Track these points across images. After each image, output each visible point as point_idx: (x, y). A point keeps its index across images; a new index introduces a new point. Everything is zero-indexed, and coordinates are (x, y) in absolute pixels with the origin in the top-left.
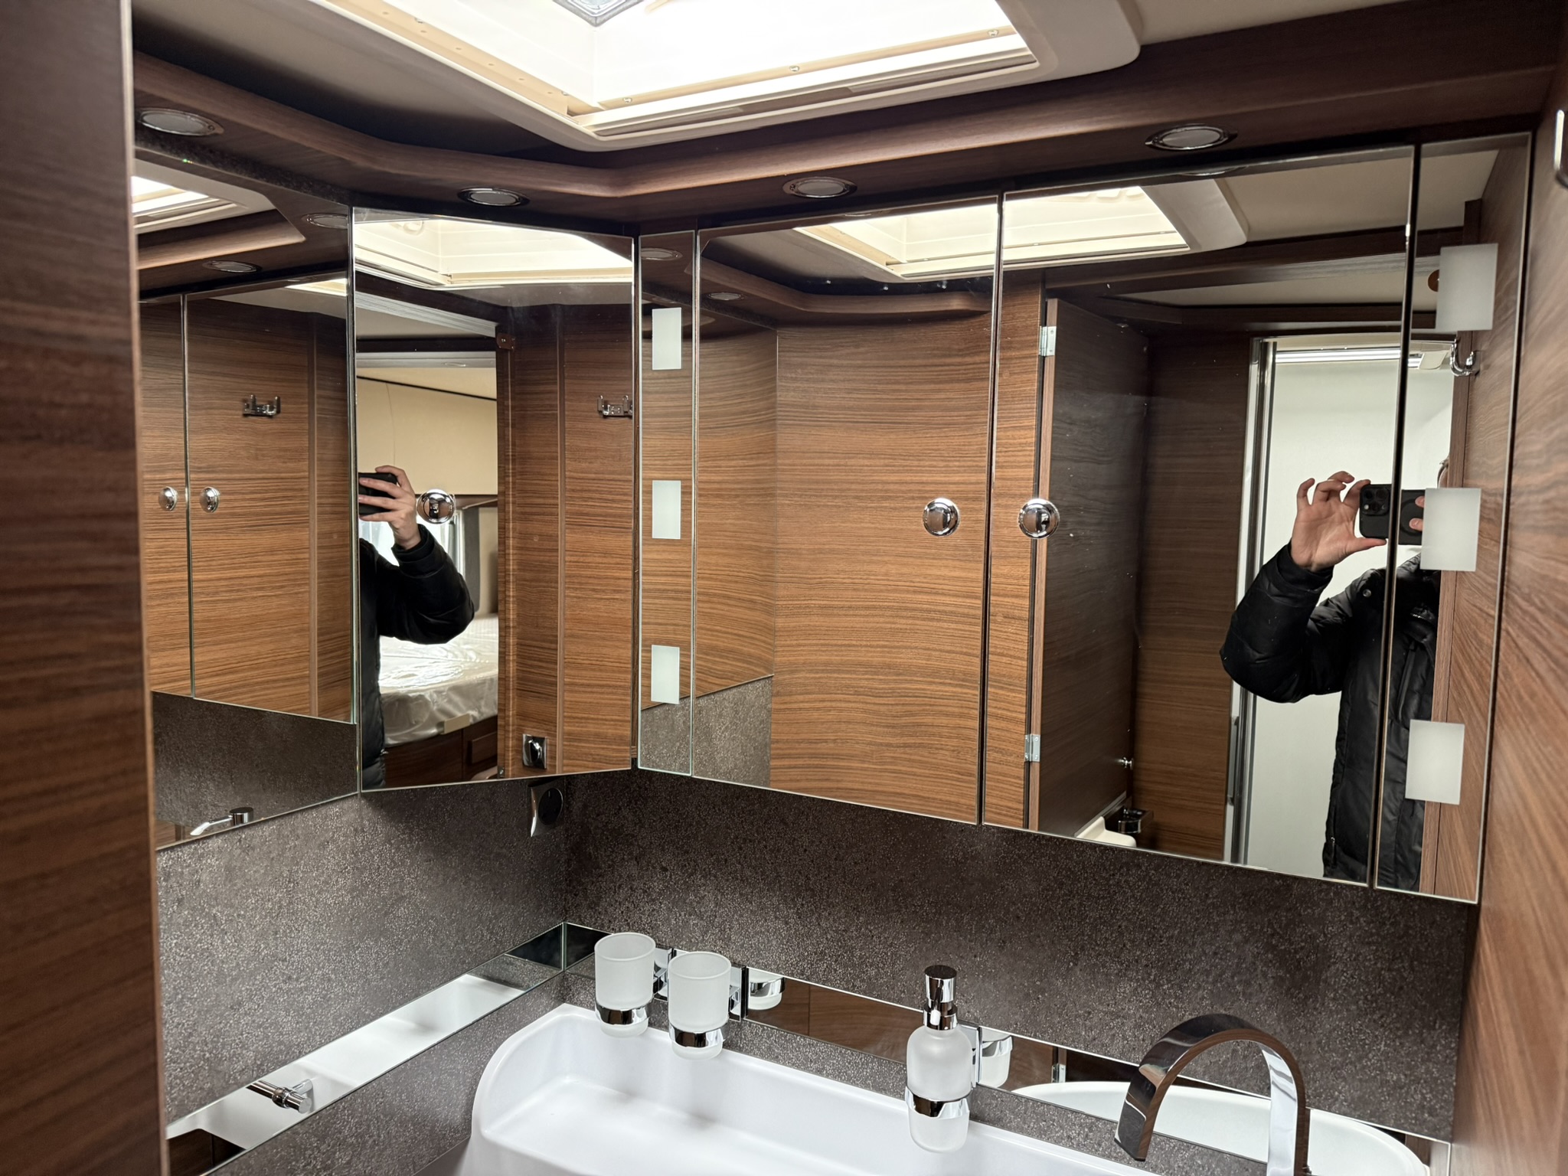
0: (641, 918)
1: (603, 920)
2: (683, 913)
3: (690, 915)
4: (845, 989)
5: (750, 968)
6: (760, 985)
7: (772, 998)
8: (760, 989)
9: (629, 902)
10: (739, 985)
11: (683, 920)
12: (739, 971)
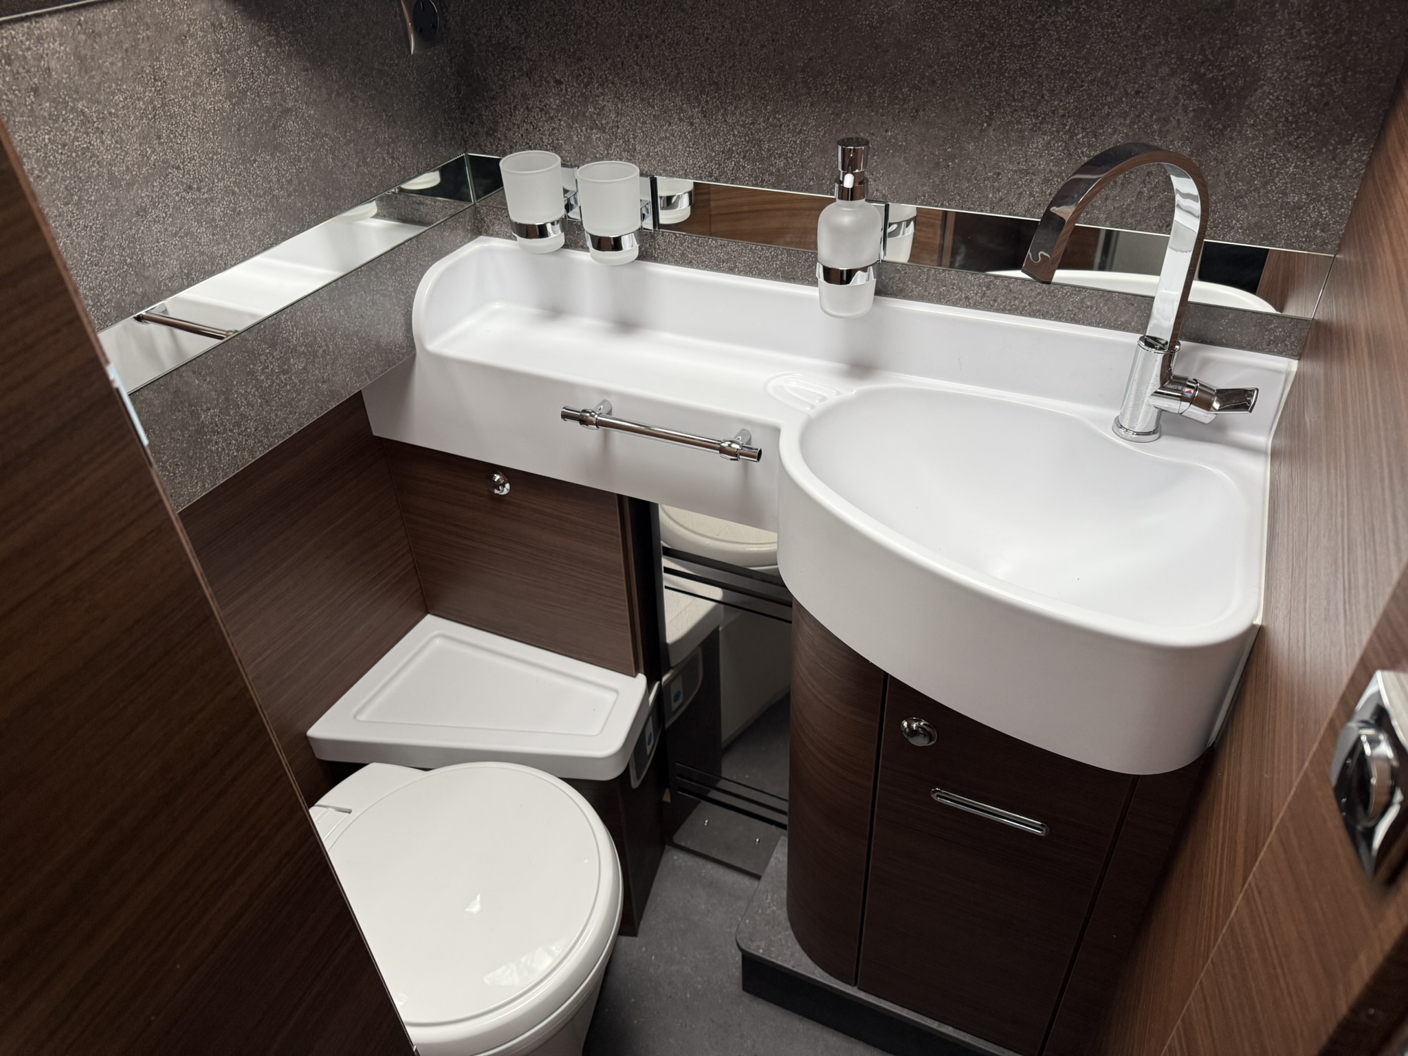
0: (541, 139)
1: (504, 146)
2: (584, 128)
3: (592, 129)
4: (753, 185)
5: (657, 177)
6: (669, 199)
7: (682, 211)
8: (669, 202)
9: (527, 123)
10: (649, 199)
11: (585, 135)
12: (647, 181)
